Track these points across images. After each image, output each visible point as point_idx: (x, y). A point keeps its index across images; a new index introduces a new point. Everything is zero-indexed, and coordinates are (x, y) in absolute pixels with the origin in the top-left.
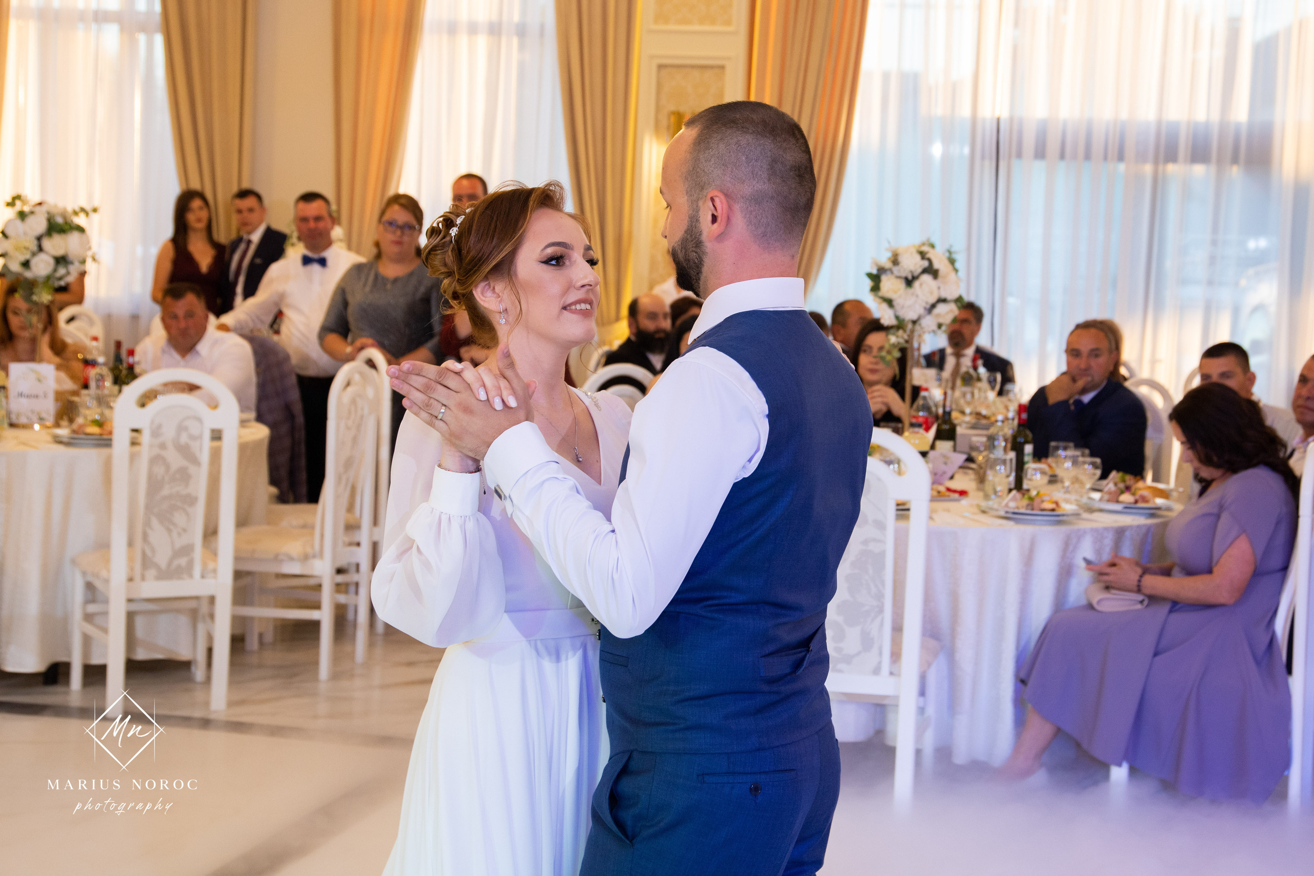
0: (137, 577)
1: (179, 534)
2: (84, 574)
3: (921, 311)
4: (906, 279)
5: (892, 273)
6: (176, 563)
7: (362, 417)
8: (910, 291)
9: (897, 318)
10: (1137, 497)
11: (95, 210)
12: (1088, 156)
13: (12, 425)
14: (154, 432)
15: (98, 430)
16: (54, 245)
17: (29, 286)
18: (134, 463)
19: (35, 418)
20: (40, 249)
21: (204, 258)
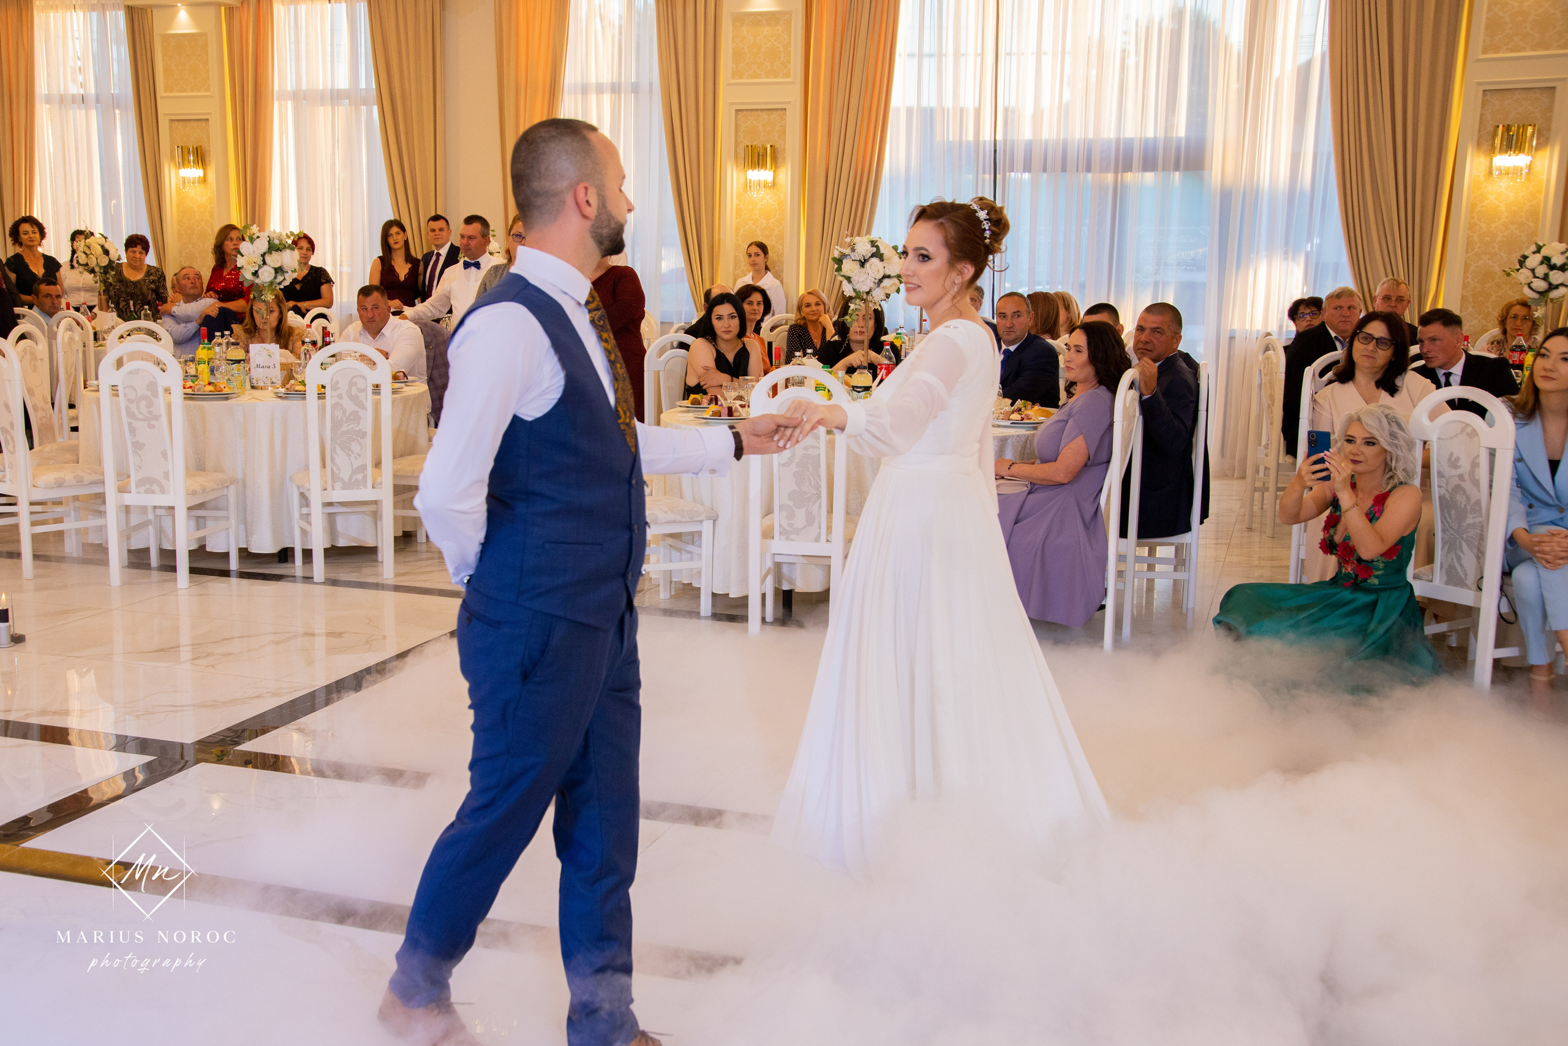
0: (329, 488)
1: (356, 459)
2: (299, 487)
3: (872, 285)
4: (860, 261)
5: (850, 257)
6: (354, 478)
8: (863, 270)
9: (855, 290)
10: (1023, 415)
12: (1064, 169)
13: (253, 387)
14: (335, 388)
15: (300, 388)
16: (274, 260)
17: (260, 289)
18: (322, 410)
19: (269, 384)
20: (264, 263)
21: (402, 270)
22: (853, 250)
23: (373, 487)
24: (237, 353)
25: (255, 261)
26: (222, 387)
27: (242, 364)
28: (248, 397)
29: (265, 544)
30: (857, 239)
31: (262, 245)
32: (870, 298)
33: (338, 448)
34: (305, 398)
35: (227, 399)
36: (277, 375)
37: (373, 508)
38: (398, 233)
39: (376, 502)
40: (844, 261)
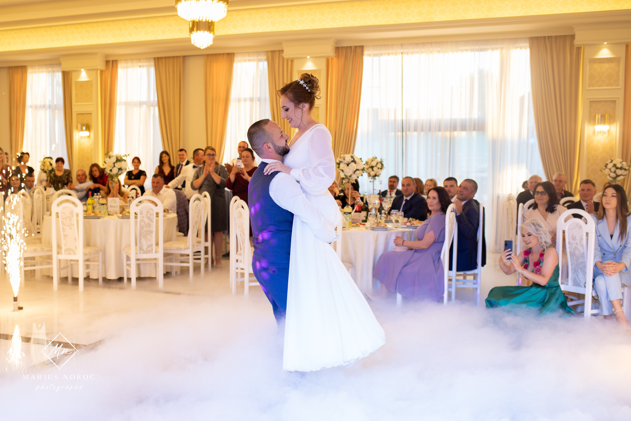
0: (138, 253)
1: (149, 241)
2: (126, 253)
3: (352, 173)
4: (347, 164)
5: (343, 162)
6: (148, 249)
7: (200, 210)
8: (348, 167)
9: (345, 175)
10: (412, 224)
11: (129, 155)
13: (109, 215)
14: (141, 213)
15: (128, 214)
16: (118, 165)
17: (112, 177)
18: (136, 223)
19: (115, 213)
20: (114, 166)
21: (167, 170)
22: (344, 159)
23: (156, 253)
24: (103, 201)
25: (111, 165)
26: (97, 214)
27: (105, 206)
28: (107, 218)
29: (112, 275)
30: (346, 155)
31: (114, 160)
32: (351, 178)
33: (142, 238)
34: (129, 218)
35: (99, 218)
36: (118, 209)
37: (155, 262)
38: (165, 156)
39: (155, 259)
40: (341, 164)
